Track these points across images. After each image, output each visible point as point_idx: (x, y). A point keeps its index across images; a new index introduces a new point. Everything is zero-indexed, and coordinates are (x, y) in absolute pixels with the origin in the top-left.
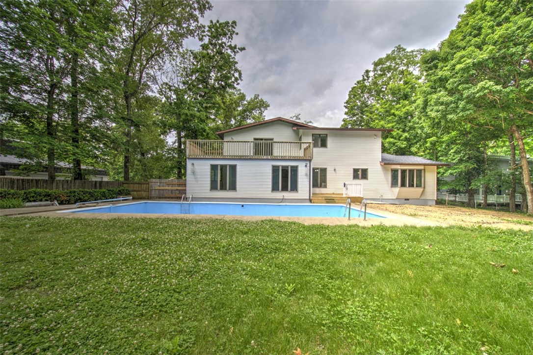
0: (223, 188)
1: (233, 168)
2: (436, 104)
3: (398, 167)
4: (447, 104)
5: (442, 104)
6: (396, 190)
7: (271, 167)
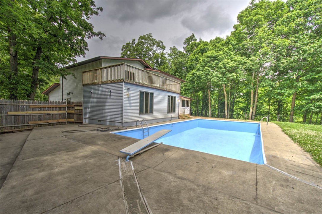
0: (146, 112)
1: (152, 95)
3: (185, 99)
4: (220, 78)
7: (167, 96)
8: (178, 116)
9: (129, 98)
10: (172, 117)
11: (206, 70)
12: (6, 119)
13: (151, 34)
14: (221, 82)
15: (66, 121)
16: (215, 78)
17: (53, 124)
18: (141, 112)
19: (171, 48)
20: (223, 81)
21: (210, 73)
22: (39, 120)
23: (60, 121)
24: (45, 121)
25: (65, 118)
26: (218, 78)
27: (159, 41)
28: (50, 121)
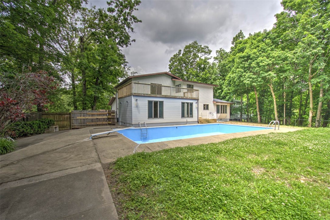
0: (156, 116)
1: (162, 103)
2: (248, 77)
3: (220, 104)
4: (253, 79)
5: (250, 78)
6: (219, 115)
7: (181, 103)
8: (197, 120)
9: (137, 106)
10: (188, 121)
11: (238, 72)
12: (76, 121)
13: (196, 41)
14: (256, 83)
15: (107, 123)
16: (248, 79)
17: (99, 125)
18: (150, 116)
19: (217, 51)
20: (258, 82)
21: (243, 75)
22: (92, 122)
23: (104, 123)
24: (95, 123)
25: (106, 121)
26: (251, 79)
27: (204, 46)
28: (98, 123)
